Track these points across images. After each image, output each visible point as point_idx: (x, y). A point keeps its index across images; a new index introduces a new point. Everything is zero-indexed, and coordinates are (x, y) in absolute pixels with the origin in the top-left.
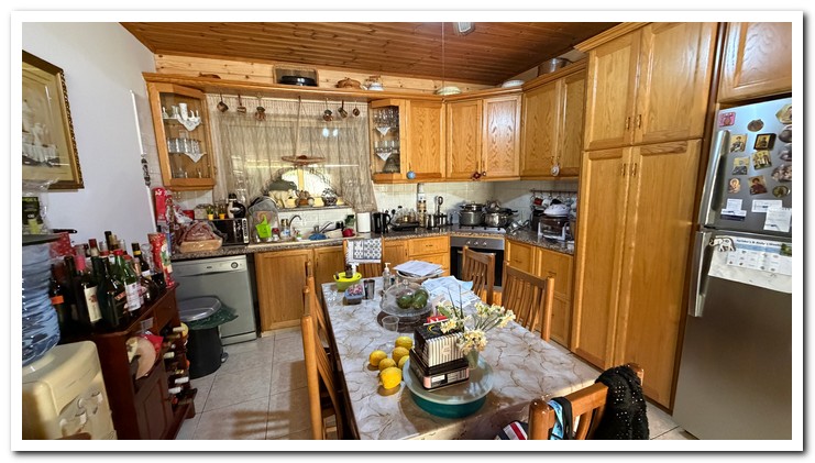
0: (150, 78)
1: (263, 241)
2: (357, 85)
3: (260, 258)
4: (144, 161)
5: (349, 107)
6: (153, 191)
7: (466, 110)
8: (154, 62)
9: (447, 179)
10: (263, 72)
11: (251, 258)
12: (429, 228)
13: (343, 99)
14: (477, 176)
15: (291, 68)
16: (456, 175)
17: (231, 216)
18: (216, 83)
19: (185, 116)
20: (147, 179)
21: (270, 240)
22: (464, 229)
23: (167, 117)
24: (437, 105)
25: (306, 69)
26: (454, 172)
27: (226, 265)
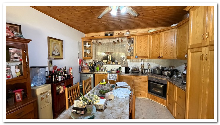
0: (82, 39)
1: (98, 71)
2: (123, 34)
3: (96, 75)
4: (78, 54)
5: (120, 39)
6: (79, 59)
7: (156, 36)
8: (85, 35)
9: (150, 58)
10: (103, 34)
11: (94, 75)
12: (142, 73)
13: (118, 38)
14: (159, 58)
15: (108, 32)
16: (153, 57)
17: (93, 65)
18: (93, 38)
19: (88, 45)
20: (79, 57)
21: (99, 71)
22: (154, 75)
23: (84, 45)
24: (147, 36)
25: (111, 32)
26: (152, 56)
27: (89, 75)
